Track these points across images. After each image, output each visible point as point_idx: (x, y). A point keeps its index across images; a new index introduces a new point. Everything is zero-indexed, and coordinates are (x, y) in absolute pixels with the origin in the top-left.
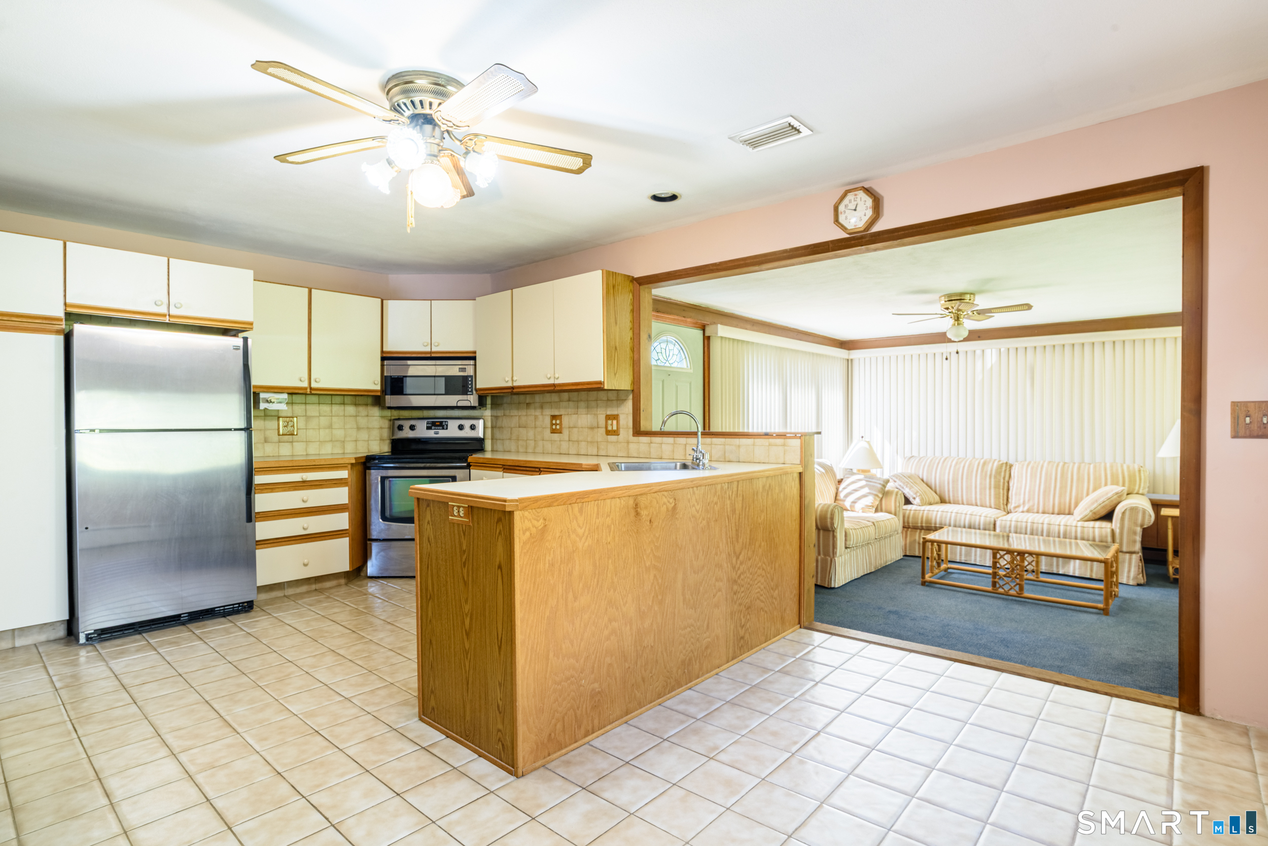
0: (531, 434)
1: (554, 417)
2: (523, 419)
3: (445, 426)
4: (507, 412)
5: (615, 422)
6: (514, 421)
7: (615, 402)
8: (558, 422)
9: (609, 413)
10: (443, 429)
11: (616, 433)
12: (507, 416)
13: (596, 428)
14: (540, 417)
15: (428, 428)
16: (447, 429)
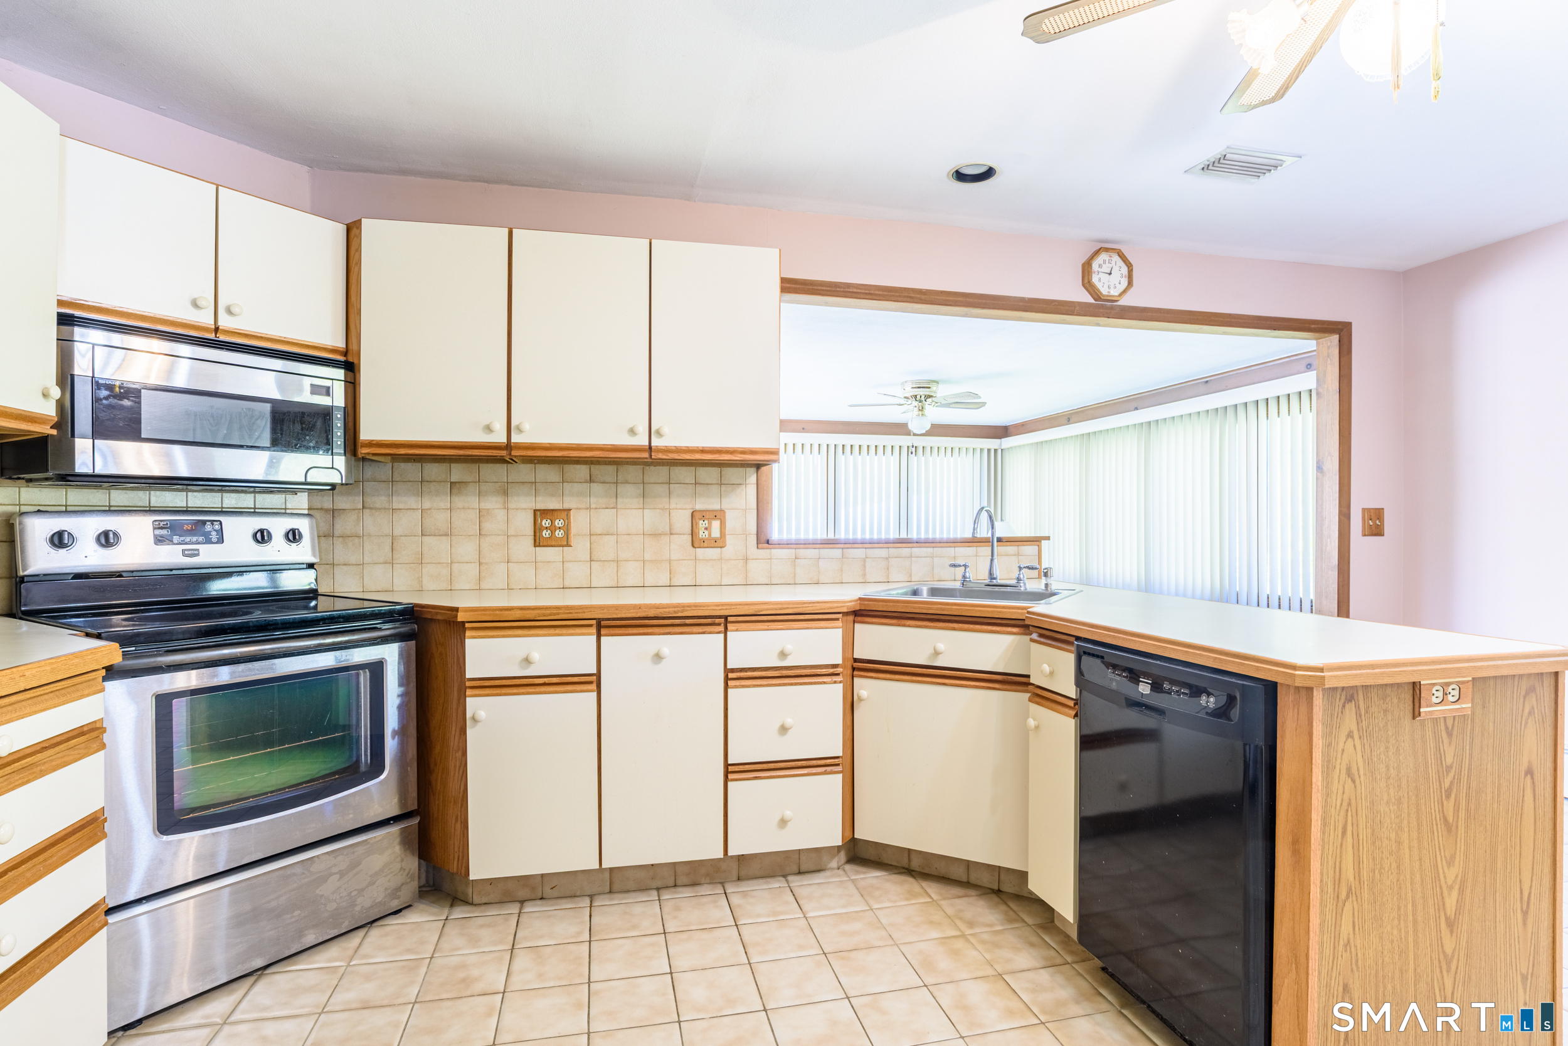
0: (466, 549)
1: (540, 514)
2: (439, 519)
3: (214, 536)
4: (380, 501)
5: (716, 524)
6: (407, 522)
7: (715, 489)
8: (559, 523)
9: (698, 507)
10: (209, 541)
11: (718, 543)
12: (376, 509)
13: (666, 534)
14: (501, 514)
15: (159, 540)
16: (221, 540)
